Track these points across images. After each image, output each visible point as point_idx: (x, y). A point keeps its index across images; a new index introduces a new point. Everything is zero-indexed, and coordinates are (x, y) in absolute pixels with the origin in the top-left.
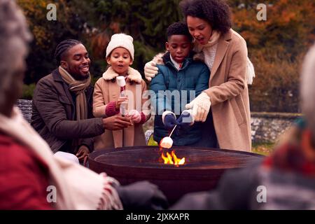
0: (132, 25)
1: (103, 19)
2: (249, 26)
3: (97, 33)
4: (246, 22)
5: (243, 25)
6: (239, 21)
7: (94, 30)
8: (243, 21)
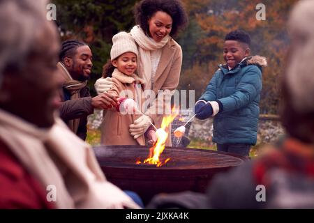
0: (105, 29)
1: (77, 23)
2: (217, 32)
3: (71, 35)
4: (215, 28)
5: (211, 30)
6: (208, 26)
7: (68, 33)
8: (212, 26)
